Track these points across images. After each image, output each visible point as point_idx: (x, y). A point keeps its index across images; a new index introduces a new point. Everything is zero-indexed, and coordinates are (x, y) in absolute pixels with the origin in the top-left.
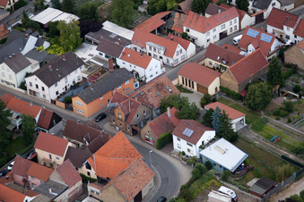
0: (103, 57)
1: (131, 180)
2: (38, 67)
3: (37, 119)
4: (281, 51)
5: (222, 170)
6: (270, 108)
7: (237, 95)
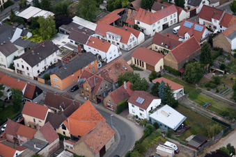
0: (74, 43)
1: (97, 137)
2: (23, 52)
3: (23, 91)
4: (210, 38)
5: (167, 129)
6: (202, 81)
7: (177, 71)
